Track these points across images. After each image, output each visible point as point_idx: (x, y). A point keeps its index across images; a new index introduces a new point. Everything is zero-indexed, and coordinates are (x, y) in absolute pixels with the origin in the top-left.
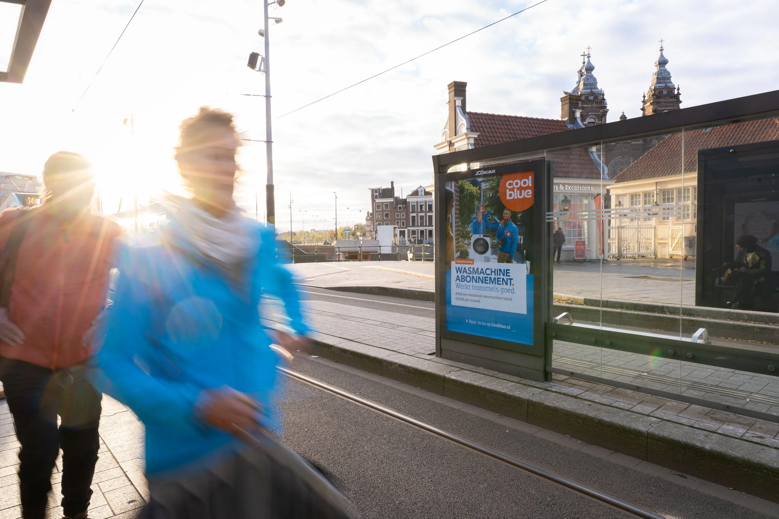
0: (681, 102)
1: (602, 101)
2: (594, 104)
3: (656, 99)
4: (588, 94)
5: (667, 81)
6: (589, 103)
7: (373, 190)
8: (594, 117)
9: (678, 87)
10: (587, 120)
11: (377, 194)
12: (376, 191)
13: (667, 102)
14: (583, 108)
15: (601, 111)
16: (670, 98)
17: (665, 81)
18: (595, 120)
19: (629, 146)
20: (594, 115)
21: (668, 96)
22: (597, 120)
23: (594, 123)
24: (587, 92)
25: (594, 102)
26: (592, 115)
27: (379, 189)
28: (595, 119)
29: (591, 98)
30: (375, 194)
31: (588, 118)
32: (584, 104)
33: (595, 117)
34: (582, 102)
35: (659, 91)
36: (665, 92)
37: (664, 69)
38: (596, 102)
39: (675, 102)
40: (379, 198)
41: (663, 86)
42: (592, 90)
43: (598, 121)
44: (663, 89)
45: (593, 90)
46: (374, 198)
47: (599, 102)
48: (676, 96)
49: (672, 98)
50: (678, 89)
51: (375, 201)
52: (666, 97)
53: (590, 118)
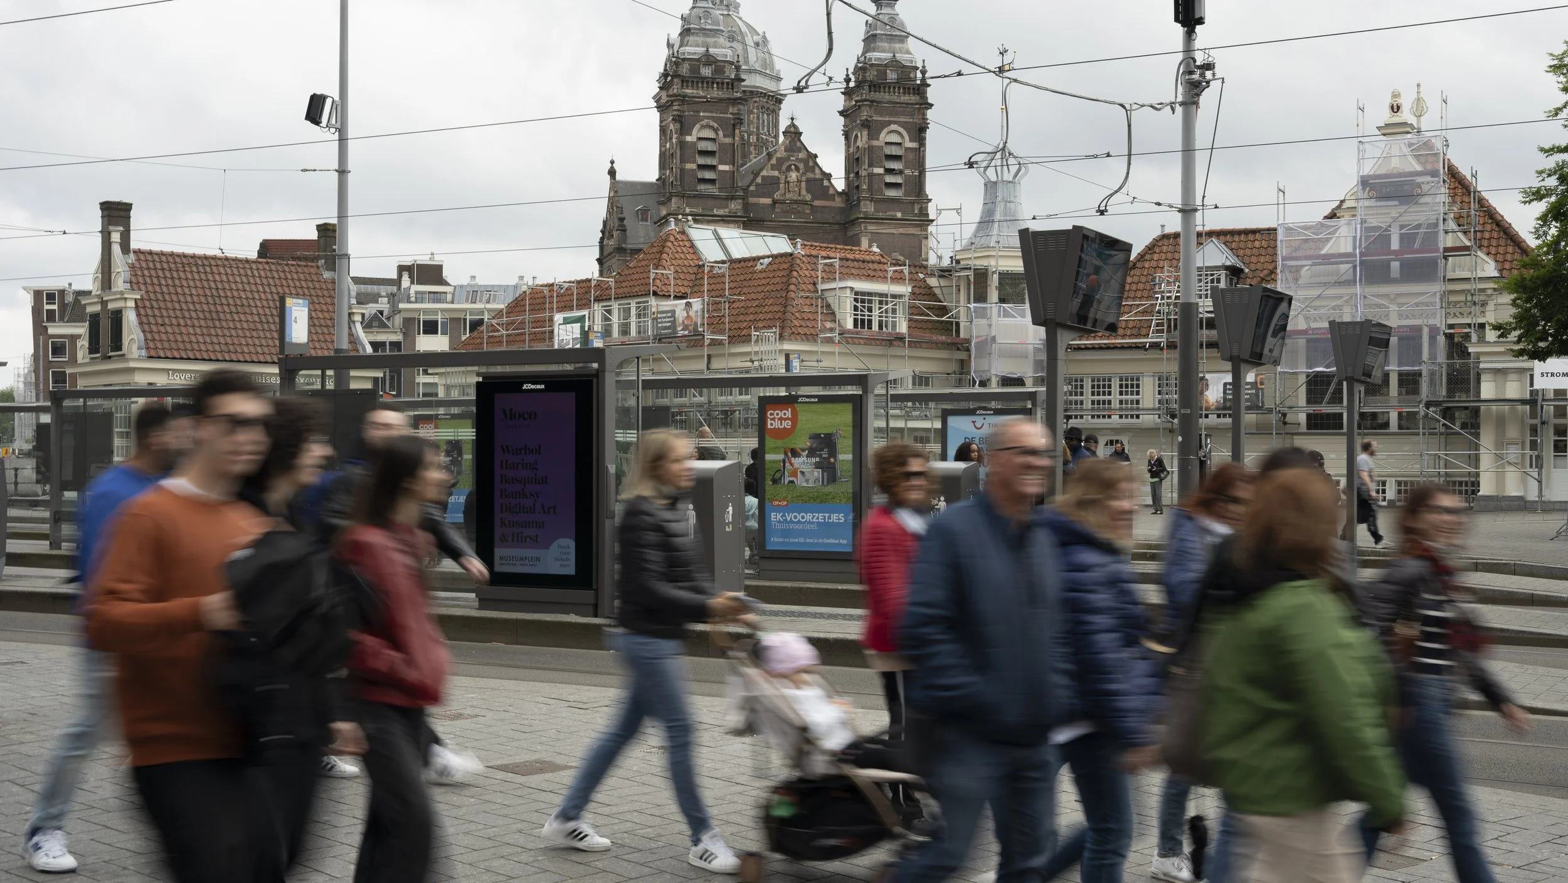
0: (932, 105)
1: (736, 84)
2: (713, 88)
3: (870, 91)
4: (698, 60)
5: (898, 46)
6: (700, 85)
7: (38, 294)
8: (712, 123)
9: (924, 67)
10: (695, 131)
11: (55, 307)
12: (51, 297)
13: (897, 103)
14: (685, 96)
15: (731, 110)
16: (904, 93)
17: (893, 45)
18: (717, 134)
19: (808, 211)
20: (713, 118)
21: (899, 88)
22: (721, 133)
23: (713, 140)
24: (694, 54)
25: (713, 83)
26: (708, 117)
27: (62, 292)
28: (716, 130)
29: (706, 72)
30: (47, 307)
31: (698, 126)
32: (687, 87)
33: (716, 125)
34: (683, 81)
35: (877, 70)
36: (892, 76)
37: (892, 12)
38: (718, 83)
39: (916, 104)
40: (62, 319)
41: (886, 59)
42: (707, 51)
43: (725, 136)
44: (886, 66)
45: (712, 51)
46: (40, 320)
47: (728, 83)
48: (918, 89)
49: (909, 94)
50: (924, 72)
51: (46, 328)
52: (894, 88)
53: (703, 127)
